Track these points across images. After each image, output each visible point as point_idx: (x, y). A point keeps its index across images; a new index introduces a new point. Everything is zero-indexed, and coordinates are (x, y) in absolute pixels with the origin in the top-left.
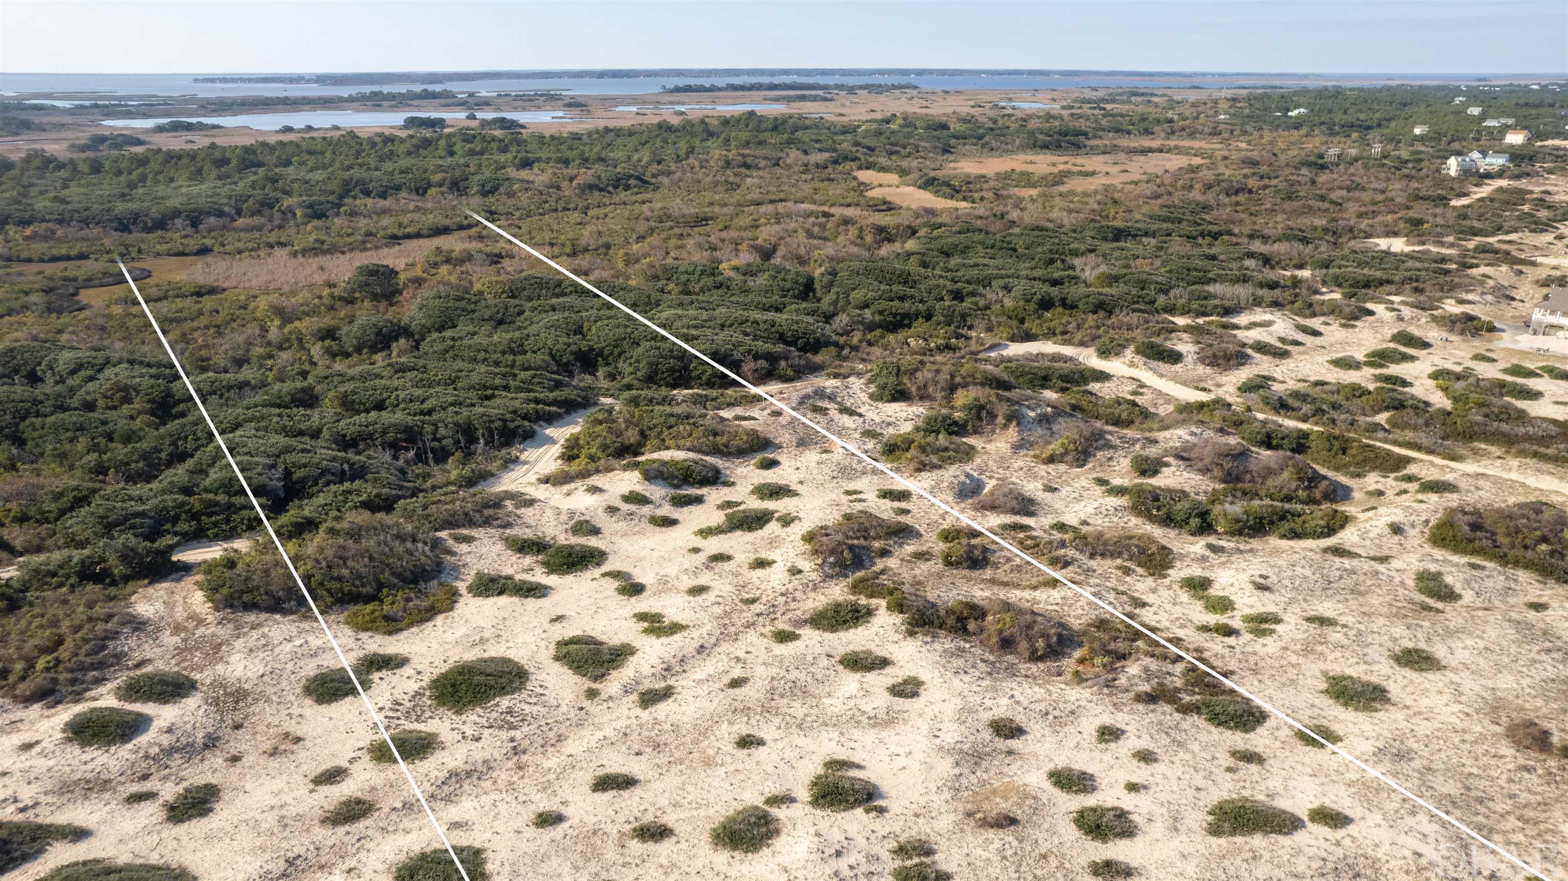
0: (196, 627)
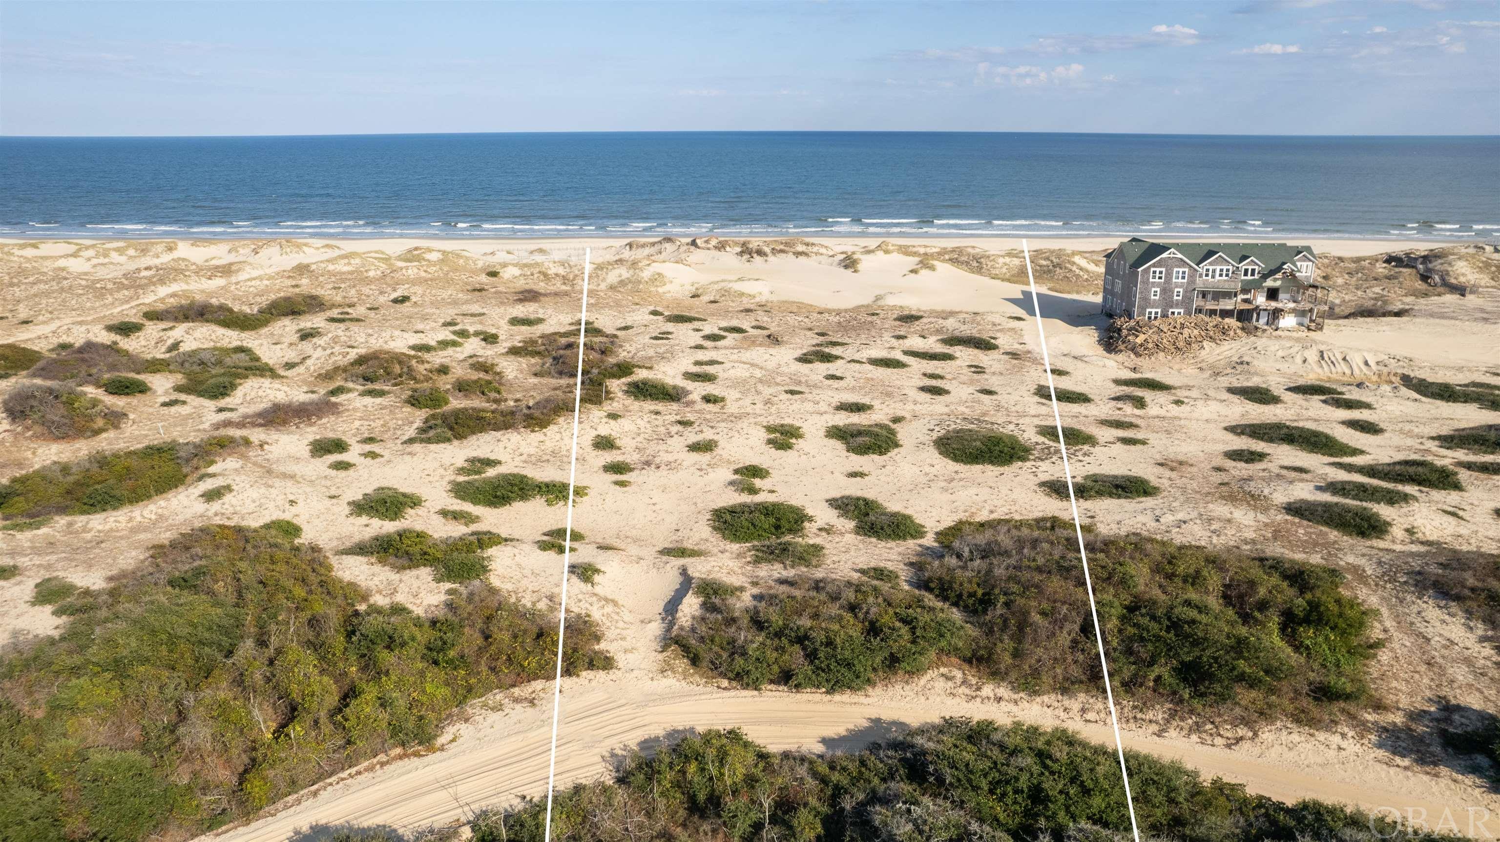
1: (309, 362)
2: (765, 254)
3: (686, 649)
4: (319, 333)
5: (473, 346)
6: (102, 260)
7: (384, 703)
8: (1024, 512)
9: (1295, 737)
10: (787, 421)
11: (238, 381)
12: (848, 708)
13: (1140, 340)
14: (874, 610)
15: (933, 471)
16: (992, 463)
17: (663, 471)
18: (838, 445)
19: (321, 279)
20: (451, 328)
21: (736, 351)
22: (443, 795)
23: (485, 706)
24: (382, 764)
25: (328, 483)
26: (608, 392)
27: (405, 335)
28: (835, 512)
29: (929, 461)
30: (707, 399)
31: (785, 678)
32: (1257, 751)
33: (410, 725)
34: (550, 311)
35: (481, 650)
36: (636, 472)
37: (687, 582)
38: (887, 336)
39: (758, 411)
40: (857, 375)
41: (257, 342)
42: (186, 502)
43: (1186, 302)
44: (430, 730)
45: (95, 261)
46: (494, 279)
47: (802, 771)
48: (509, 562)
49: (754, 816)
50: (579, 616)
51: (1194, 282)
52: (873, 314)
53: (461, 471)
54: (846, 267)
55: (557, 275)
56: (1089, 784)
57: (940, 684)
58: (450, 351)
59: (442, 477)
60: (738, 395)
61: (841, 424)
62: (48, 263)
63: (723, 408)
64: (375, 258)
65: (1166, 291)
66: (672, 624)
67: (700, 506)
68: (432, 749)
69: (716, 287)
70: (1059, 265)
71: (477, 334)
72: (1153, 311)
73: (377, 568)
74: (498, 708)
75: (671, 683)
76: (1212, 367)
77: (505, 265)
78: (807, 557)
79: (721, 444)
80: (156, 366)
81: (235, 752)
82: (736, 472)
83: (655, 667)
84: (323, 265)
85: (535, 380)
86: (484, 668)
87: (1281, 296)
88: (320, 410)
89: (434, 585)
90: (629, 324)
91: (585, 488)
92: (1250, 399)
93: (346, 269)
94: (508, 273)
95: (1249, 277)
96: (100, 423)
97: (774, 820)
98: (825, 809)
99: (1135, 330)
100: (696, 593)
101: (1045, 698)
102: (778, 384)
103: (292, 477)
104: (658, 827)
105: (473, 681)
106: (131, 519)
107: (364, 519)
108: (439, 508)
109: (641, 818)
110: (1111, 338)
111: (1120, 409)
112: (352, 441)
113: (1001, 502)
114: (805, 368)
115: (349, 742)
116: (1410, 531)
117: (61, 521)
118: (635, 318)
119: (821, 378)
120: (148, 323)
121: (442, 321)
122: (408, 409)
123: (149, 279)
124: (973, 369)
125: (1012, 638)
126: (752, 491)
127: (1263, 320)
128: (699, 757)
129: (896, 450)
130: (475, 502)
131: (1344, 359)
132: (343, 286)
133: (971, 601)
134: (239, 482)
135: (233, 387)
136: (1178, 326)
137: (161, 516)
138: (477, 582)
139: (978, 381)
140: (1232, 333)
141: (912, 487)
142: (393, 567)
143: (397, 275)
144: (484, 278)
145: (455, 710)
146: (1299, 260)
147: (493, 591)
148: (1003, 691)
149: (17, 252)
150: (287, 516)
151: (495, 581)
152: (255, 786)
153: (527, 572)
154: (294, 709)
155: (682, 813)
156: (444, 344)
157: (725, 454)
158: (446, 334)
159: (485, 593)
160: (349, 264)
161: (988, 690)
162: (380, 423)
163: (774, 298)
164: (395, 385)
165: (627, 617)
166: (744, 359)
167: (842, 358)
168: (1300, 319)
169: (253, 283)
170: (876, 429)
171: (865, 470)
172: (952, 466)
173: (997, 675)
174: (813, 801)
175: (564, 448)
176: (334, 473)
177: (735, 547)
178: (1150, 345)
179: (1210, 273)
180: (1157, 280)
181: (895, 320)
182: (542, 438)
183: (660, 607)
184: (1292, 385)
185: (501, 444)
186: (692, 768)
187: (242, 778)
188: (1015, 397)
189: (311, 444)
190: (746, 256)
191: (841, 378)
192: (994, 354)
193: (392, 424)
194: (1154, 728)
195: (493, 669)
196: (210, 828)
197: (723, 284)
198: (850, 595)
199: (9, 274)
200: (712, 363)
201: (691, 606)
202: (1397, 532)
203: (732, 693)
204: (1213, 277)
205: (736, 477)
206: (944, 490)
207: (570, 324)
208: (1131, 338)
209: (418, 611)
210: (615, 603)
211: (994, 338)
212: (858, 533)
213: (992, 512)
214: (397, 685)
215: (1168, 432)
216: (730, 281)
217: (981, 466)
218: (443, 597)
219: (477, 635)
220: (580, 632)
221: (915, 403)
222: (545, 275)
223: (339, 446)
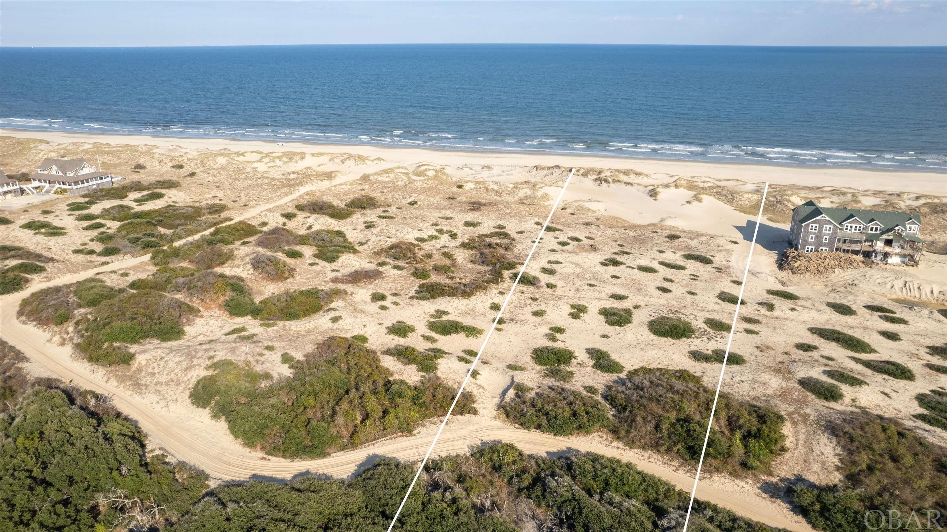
0: (792, 413)
1: (369, 243)
2: (609, 182)
3: (505, 411)
4: (374, 225)
5: (445, 239)
6: (272, 164)
7: (397, 417)
8: (675, 366)
9: (727, 480)
10: (582, 303)
11: (340, 254)
12: (560, 442)
13: (797, 265)
14: (577, 406)
15: (642, 338)
16: (672, 337)
17: (518, 325)
18: (602, 318)
19: (375, 185)
20: (436, 228)
21: (571, 255)
22: (414, 451)
23: (430, 422)
24: (395, 438)
25: (378, 316)
26: (502, 278)
27: (414, 232)
28: (587, 355)
29: (642, 333)
30: (549, 286)
31: (539, 427)
32: (710, 483)
33: (405, 426)
34: (485, 218)
35: (431, 401)
36: (507, 324)
37: (512, 383)
38: (654, 251)
39: (570, 295)
40: (628, 277)
41: (346, 228)
42: (325, 321)
43: (830, 244)
44: (411, 428)
45: (269, 165)
46: (460, 190)
47: (533, 462)
48: (445, 366)
49: (511, 474)
50: (468, 392)
51: (836, 233)
52: (655, 232)
53: (432, 316)
54: (651, 196)
55: (493, 189)
56: (625, 482)
57: (597, 438)
58: (434, 242)
59: (424, 318)
60: (564, 285)
61: (608, 307)
62: (249, 165)
63: (554, 291)
64: (402, 173)
65: (819, 237)
66: (502, 400)
67: (530, 345)
68: (411, 435)
69: (576, 204)
70: (779, 202)
71: (448, 232)
72: (810, 247)
73: (397, 363)
74: (435, 423)
75: (498, 423)
76: (834, 285)
77: (466, 182)
78: (565, 377)
79: (548, 313)
80: (303, 240)
81: (350, 427)
82: (551, 329)
83: (493, 416)
84: (376, 177)
85: (470, 266)
86: (432, 408)
87: (894, 244)
88: (375, 276)
89: (417, 372)
90: (523, 230)
91: (483, 330)
92: (836, 311)
93: (387, 180)
94: (468, 186)
95: (874, 232)
96: (287, 274)
97: (517, 476)
98: (534, 475)
99: (795, 258)
100: (514, 389)
101: (636, 450)
102: (586, 279)
103: (364, 312)
104: (482, 472)
105: (427, 412)
106: (305, 327)
107: (392, 336)
108: (422, 334)
109: (477, 469)
110: (783, 260)
111: (758, 311)
112: (387, 294)
113: (666, 359)
114: (603, 269)
115: (385, 429)
116: (853, 400)
117: (281, 323)
118: (527, 226)
119: (609, 276)
120: (299, 213)
121: (431, 222)
122: (412, 278)
123: (295, 179)
124: (692, 277)
125: (628, 425)
126: (554, 340)
127: (879, 258)
128: (498, 451)
129: (629, 325)
130: (437, 332)
131: (919, 288)
132: (385, 191)
133: (620, 408)
134: (344, 314)
135: (338, 257)
136: (823, 258)
137: (316, 327)
138: (432, 374)
139: (691, 285)
140: (855, 264)
141: (627, 346)
142: (402, 362)
143: (412, 185)
144: (455, 189)
145: (420, 422)
146: (908, 224)
147: (438, 378)
148: (621, 445)
149: (236, 159)
150: (362, 333)
151: (439, 374)
152: (356, 438)
153: (452, 371)
154: (367, 415)
155: (490, 469)
156: (432, 238)
157: (548, 319)
158: (432, 232)
159: (435, 379)
160: (389, 177)
161: (615, 444)
162: (400, 285)
163: (606, 214)
164: (407, 263)
165: (487, 394)
166: (574, 261)
167: (625, 264)
168: (903, 259)
169: (343, 187)
170: (622, 313)
171: (609, 334)
172: (652, 336)
173: (619, 439)
174: (532, 472)
175: (477, 308)
176: (380, 311)
177: (539, 368)
178: (802, 268)
179: (849, 228)
180: (813, 231)
181: (666, 237)
182: (468, 302)
183: (500, 392)
184: (870, 304)
185: (450, 304)
186: (495, 455)
187: (352, 435)
188: (705, 298)
189: (371, 295)
190: (598, 182)
191: (619, 278)
192: (709, 267)
193: (405, 286)
194: (674, 468)
195: (435, 408)
196: (343, 450)
197: (579, 203)
198: (571, 398)
199: (234, 171)
200: (556, 262)
201: (511, 393)
202: (847, 400)
203: (519, 430)
204: (851, 230)
205: (550, 332)
206: (642, 349)
207: (495, 227)
208: (792, 263)
209: (411, 383)
210: (483, 388)
211: (713, 256)
212: (593, 367)
213: (659, 364)
214: (401, 410)
215: (775, 328)
216: (584, 201)
217: (665, 339)
218: (420, 378)
219: (431, 395)
220: (467, 399)
221: (651, 297)
222: (487, 189)
223: (382, 297)
